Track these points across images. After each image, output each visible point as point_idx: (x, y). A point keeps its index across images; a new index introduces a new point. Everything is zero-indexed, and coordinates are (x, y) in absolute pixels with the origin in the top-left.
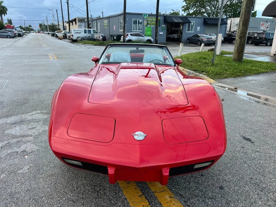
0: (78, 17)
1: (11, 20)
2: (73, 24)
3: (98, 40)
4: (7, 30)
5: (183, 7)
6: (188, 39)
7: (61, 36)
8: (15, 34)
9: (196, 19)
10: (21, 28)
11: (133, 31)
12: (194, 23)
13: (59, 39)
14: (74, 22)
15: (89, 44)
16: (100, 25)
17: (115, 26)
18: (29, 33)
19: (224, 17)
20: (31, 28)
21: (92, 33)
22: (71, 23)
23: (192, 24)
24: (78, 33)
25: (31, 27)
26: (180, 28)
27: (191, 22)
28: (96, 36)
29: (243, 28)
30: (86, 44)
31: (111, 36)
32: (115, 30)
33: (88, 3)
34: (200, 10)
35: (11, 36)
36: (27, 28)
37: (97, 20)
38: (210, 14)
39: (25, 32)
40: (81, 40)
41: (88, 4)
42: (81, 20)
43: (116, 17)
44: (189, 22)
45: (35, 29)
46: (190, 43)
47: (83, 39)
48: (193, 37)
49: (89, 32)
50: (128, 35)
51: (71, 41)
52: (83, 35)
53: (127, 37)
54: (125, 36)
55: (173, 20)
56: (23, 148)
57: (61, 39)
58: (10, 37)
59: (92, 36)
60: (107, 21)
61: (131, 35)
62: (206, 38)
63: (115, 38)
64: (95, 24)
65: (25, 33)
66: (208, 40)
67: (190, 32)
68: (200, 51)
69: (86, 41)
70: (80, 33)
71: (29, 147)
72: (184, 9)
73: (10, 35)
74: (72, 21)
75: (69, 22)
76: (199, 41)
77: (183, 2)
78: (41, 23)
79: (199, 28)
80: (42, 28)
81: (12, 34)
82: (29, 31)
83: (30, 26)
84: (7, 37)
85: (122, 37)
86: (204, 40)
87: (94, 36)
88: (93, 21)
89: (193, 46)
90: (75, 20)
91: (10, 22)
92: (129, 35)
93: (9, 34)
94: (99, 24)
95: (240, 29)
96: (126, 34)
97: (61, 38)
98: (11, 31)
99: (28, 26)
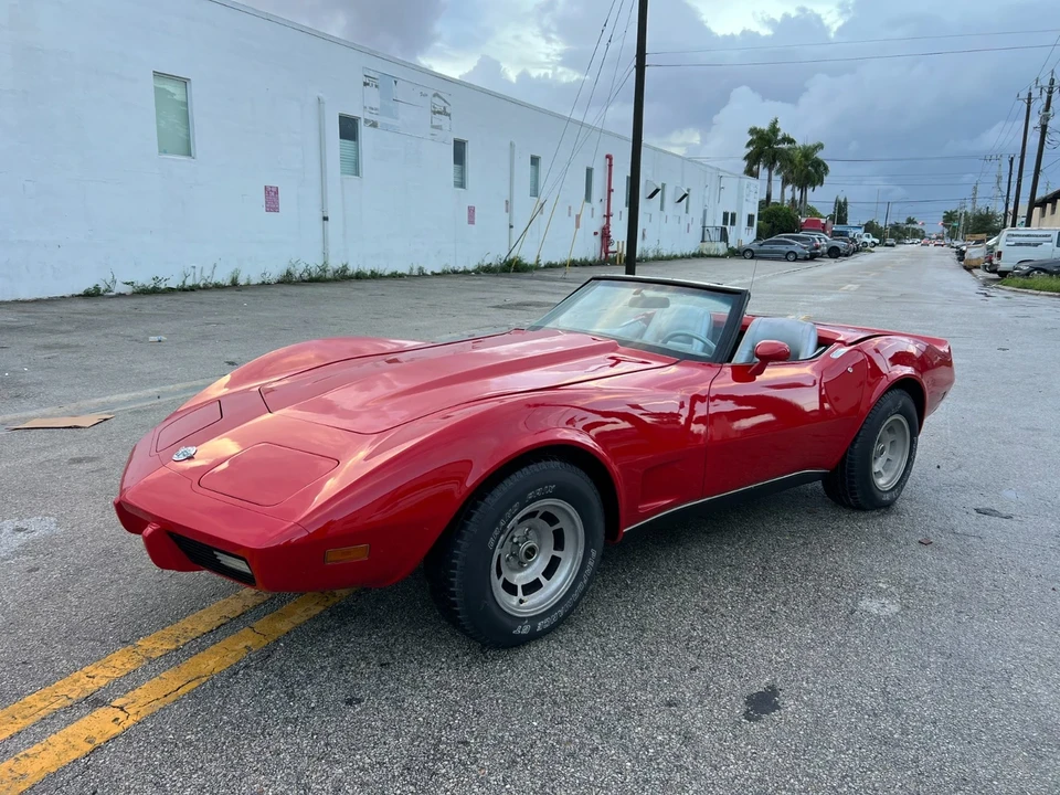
4: (799, 234)
7: (975, 256)
8: (817, 247)
10: (870, 228)
13: (965, 268)
14: (1049, 206)
15: (1040, 290)
18: (892, 245)
20: (913, 226)
22: (1037, 211)
24: (1029, 245)
25: (916, 223)
30: (1030, 291)
35: (800, 253)
36: (896, 227)
39: (877, 241)
40: (1024, 275)
45: (924, 231)
47: (1036, 269)
51: (996, 276)
52: (1046, 252)
57: (968, 269)
58: (796, 260)
65: (876, 245)
69: (1038, 277)
70: (1036, 245)
73: (798, 251)
74: (1042, 204)
78: (951, 208)
81: (804, 249)
82: (899, 239)
83: (911, 221)
84: (787, 257)
93: (798, 247)
97: (975, 263)
98: (808, 239)
99: (902, 221)
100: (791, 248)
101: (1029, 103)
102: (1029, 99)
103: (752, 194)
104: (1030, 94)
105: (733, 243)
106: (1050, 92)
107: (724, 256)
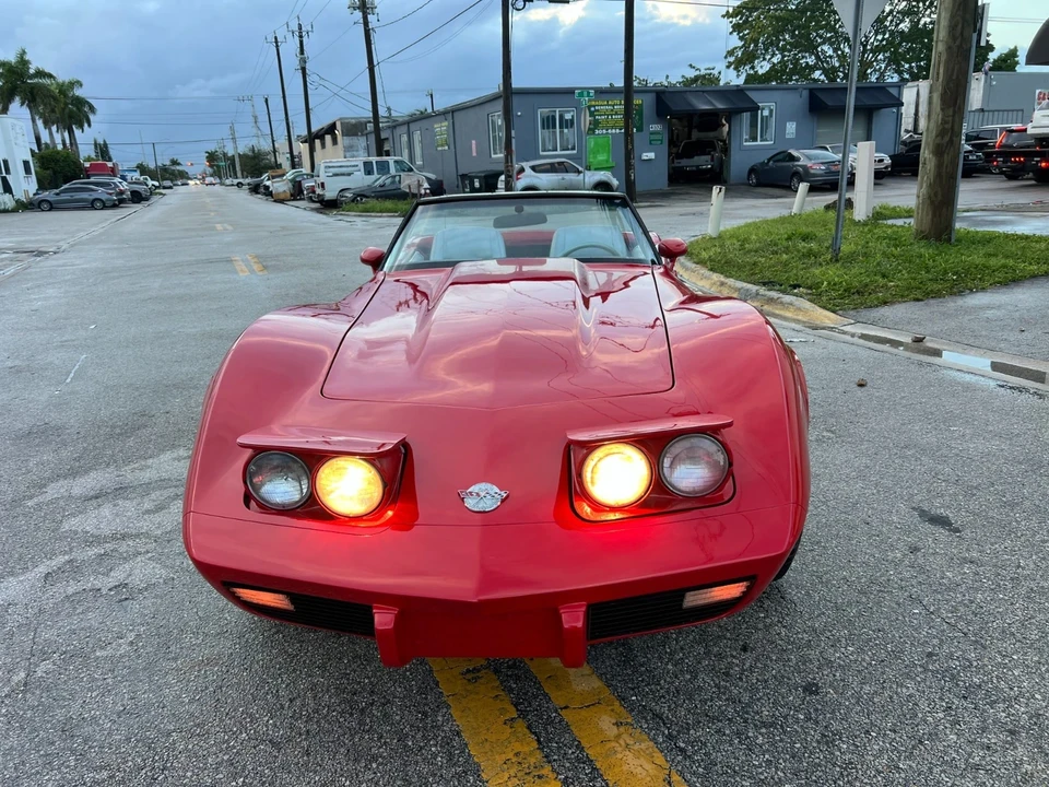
0: (340, 119)
1: (105, 145)
2: (323, 146)
3: (414, 196)
4: (92, 179)
5: (731, 53)
6: (752, 170)
7: (281, 190)
8: (122, 192)
9: (777, 95)
10: (142, 169)
11: (541, 153)
12: (771, 111)
13: (275, 201)
14: (328, 138)
15: (381, 212)
16: (421, 142)
17: (474, 142)
18: (170, 188)
19: (890, 80)
20: (178, 168)
21: (393, 171)
22: (317, 142)
23: (766, 113)
24: (343, 175)
25: (179, 164)
26: (722, 132)
27: (758, 108)
28: (408, 182)
29: (944, 115)
30: (373, 214)
31: (464, 177)
32: (474, 154)
33: (375, 63)
34: (796, 62)
35: (107, 200)
36: (164, 169)
37: (408, 123)
38: (834, 70)
39: (157, 184)
40: (353, 201)
41: (376, 69)
42: (353, 129)
43: (477, 108)
44: (754, 109)
45: (191, 171)
46: (759, 184)
47: (359, 196)
48: (769, 160)
49: (383, 167)
50: (522, 170)
51: (318, 205)
52: (360, 180)
53: (518, 179)
54: (511, 177)
55: (690, 105)
56: (118, 575)
57: (281, 201)
58: (104, 207)
59: (393, 182)
60: (446, 123)
61: (534, 168)
62: (822, 163)
63: (477, 185)
64: (405, 138)
65: (157, 187)
66: (827, 169)
67: (759, 143)
68: (795, 210)
69: (372, 203)
70: (349, 174)
71: (141, 571)
72: (732, 59)
73: (104, 197)
74: (320, 135)
75: (312, 139)
76: (796, 174)
77: (731, 33)
79: (791, 128)
80: (218, 166)
81: (111, 194)
82: (172, 181)
83: (174, 162)
84: (92, 205)
85: (503, 177)
86: (812, 171)
87: (400, 182)
88: (395, 127)
89: (772, 197)
90: (331, 129)
91: (103, 150)
92: (528, 171)
93: (101, 193)
94: (417, 136)
95: (934, 116)
96: (517, 167)
97: (282, 197)
98: (108, 184)
99: (168, 163)
100: (95, 195)
101: (277, 46)
102: (276, 42)
103: (20, 136)
104: (276, 38)
105: (19, 194)
106: (301, 37)
107: (14, 211)
